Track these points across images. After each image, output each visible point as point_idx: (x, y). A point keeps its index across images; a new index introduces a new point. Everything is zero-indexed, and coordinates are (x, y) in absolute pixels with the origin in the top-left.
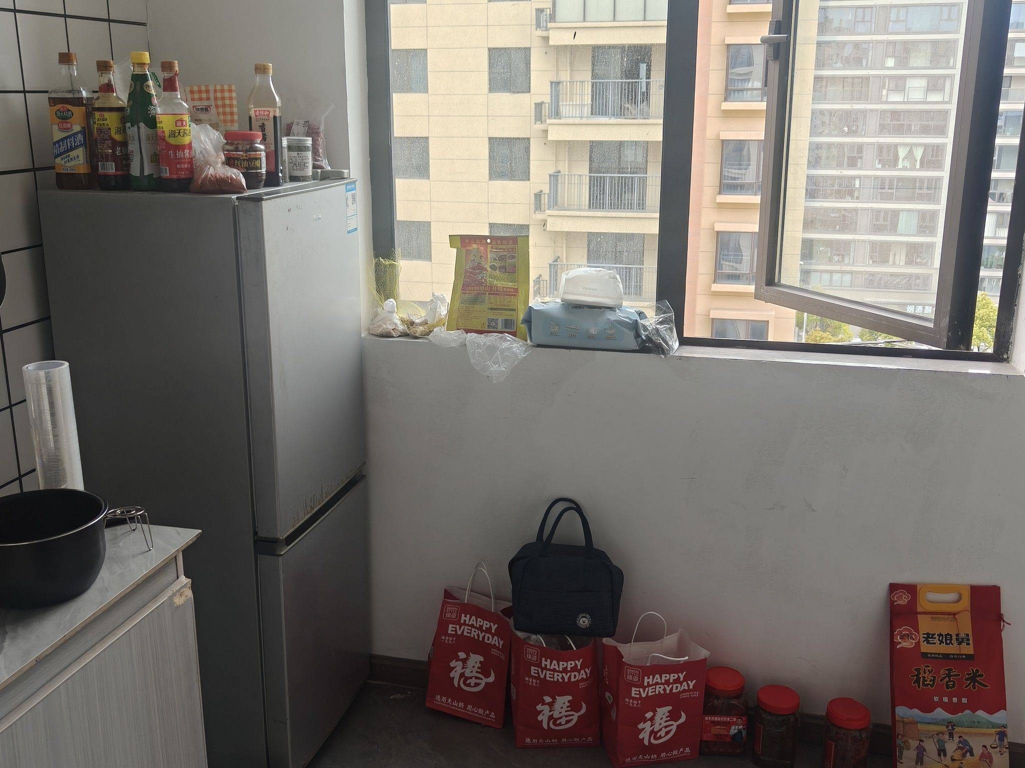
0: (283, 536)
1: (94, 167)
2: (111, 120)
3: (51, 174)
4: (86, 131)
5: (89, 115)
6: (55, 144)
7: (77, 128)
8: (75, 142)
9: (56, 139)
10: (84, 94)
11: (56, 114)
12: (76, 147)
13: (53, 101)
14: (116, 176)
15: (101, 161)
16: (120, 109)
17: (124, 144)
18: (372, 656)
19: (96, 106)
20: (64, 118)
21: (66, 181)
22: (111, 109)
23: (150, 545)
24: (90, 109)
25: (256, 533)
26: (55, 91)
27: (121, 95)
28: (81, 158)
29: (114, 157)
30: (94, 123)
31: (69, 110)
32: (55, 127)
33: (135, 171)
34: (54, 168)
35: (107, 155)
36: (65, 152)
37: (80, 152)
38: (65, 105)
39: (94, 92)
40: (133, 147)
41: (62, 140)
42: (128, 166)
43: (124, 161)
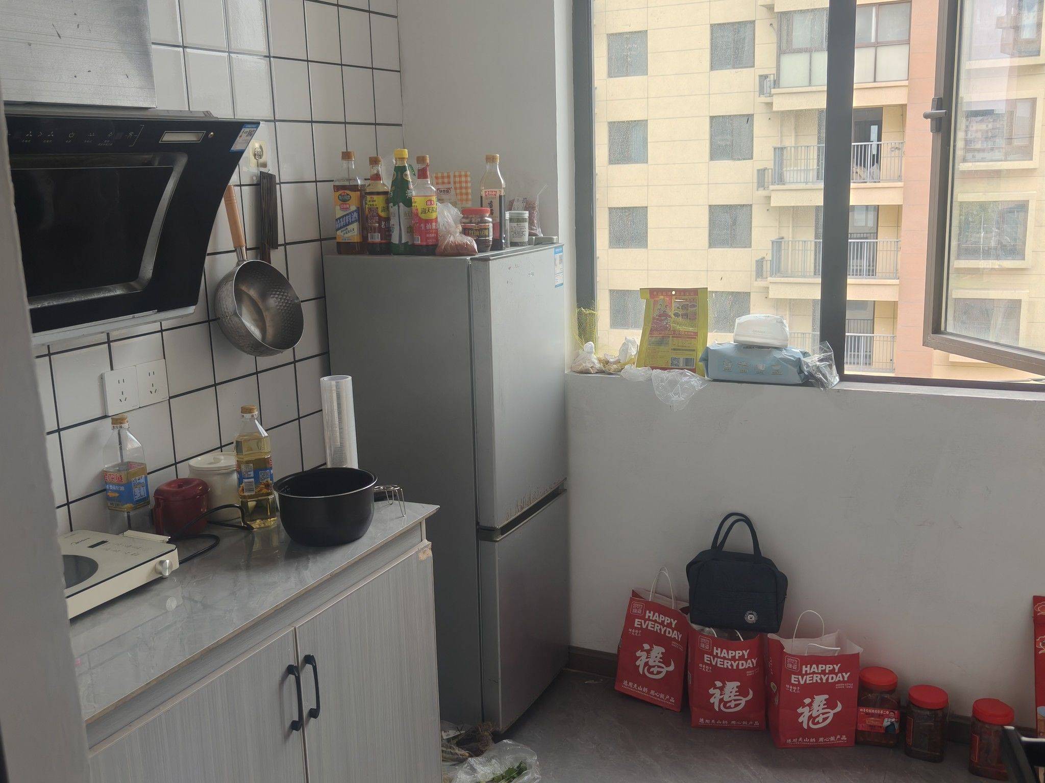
0: (499, 525)
1: (364, 238)
2: (379, 201)
3: (333, 242)
4: (360, 210)
5: (362, 198)
6: (337, 220)
7: (353, 208)
8: (351, 218)
9: (338, 216)
10: (359, 182)
11: (339, 198)
12: (352, 222)
13: (337, 188)
14: (381, 244)
15: (370, 233)
16: (386, 193)
17: (388, 219)
18: (570, 647)
19: (368, 191)
20: (344, 200)
21: (345, 248)
22: (378, 193)
23: (404, 513)
24: (364, 193)
25: (478, 523)
26: (338, 180)
27: (386, 183)
28: (356, 230)
29: (380, 230)
30: (366, 204)
31: (348, 195)
32: (338, 208)
33: (395, 240)
34: (335, 238)
35: (375, 228)
36: (344, 226)
37: (355, 226)
38: (345, 191)
39: (365, 179)
40: (394, 221)
41: (343, 217)
42: (390, 236)
43: (387, 232)
